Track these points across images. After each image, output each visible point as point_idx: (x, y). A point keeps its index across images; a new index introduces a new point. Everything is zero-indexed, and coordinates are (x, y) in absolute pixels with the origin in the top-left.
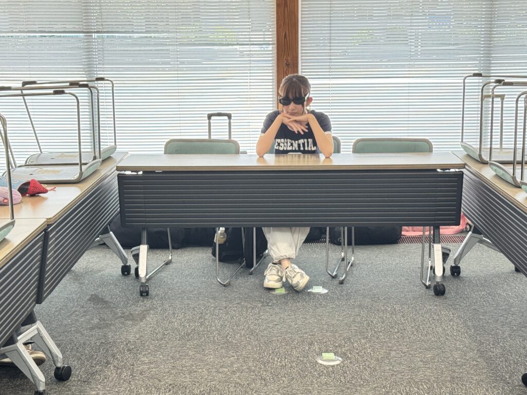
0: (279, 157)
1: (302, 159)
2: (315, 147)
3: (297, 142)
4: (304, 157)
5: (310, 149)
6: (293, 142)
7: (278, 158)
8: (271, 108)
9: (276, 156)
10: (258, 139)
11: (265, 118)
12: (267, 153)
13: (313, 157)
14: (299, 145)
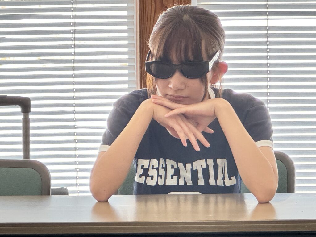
0: (146, 201)
1: (201, 206)
2: (233, 178)
3: (189, 166)
4: (207, 202)
5: (220, 183)
6: (181, 165)
7: (143, 204)
8: (126, 86)
9: (138, 200)
10: (94, 160)
11: (111, 109)
12: (116, 193)
13: (228, 201)
14: (194, 174)
